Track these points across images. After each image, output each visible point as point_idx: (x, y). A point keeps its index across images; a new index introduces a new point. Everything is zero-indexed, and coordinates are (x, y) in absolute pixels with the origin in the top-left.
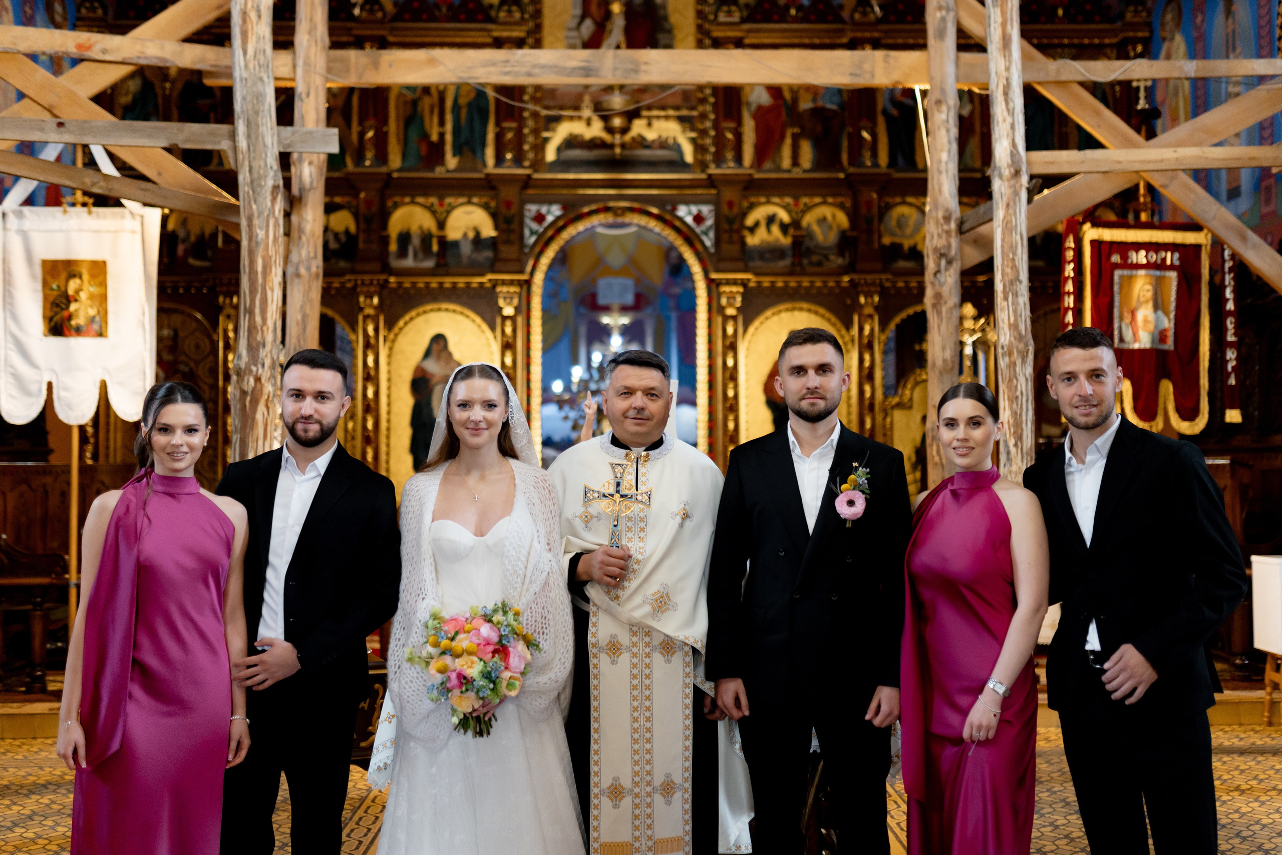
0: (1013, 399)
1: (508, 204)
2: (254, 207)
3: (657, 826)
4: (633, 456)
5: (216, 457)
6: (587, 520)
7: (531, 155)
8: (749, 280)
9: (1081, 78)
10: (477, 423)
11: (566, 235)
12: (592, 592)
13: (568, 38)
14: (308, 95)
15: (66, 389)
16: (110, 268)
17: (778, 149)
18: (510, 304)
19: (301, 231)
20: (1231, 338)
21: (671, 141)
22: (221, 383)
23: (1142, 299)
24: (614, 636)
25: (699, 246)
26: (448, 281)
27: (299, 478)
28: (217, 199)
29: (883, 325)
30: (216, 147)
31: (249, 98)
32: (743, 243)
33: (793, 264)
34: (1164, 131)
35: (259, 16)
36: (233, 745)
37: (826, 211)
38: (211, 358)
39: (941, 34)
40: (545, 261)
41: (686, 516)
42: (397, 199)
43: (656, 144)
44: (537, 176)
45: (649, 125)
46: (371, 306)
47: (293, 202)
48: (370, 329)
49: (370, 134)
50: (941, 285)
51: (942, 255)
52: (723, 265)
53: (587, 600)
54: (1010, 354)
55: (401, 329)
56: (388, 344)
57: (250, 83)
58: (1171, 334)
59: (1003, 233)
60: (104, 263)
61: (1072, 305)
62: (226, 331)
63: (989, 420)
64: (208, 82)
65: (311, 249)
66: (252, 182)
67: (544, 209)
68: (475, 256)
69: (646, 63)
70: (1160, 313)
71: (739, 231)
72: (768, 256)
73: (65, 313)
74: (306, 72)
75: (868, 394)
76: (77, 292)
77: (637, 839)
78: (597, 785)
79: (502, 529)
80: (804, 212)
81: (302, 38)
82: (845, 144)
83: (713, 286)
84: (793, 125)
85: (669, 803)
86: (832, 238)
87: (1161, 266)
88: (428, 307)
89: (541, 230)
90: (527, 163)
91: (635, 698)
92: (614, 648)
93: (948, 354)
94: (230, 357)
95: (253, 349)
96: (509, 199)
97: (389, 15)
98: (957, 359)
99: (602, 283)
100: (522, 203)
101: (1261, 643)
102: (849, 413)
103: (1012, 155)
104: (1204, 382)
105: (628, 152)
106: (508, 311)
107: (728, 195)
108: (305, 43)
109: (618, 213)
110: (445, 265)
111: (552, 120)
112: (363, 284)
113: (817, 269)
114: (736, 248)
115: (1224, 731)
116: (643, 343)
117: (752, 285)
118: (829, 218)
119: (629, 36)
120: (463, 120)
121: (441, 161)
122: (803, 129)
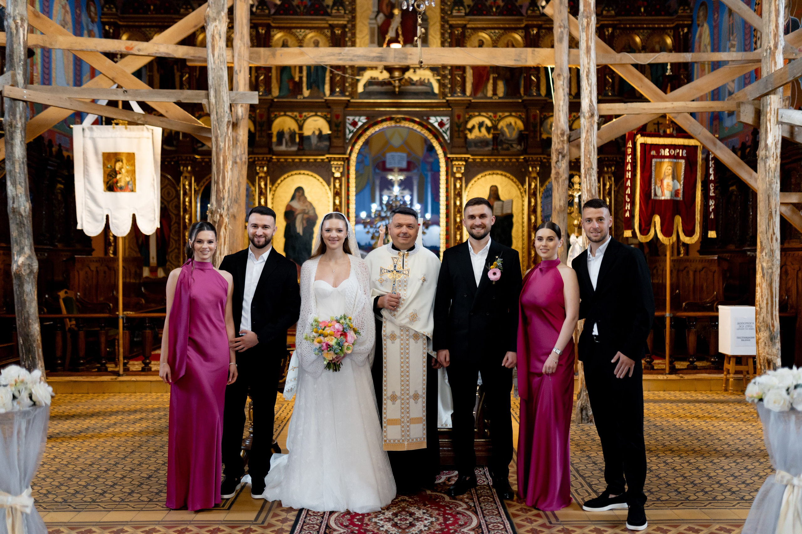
1: (337, 116)
2: (219, 132)
3: (411, 412)
4: (401, 254)
5: (179, 253)
6: (381, 282)
7: (350, 89)
8: (468, 158)
9: (633, 62)
10: (334, 238)
11: (369, 133)
12: (384, 313)
13: (370, 24)
14: (240, 71)
15: (115, 218)
16: (137, 157)
17: (486, 86)
18: (338, 171)
19: (238, 140)
20: (712, 194)
21: (426, 81)
22: (182, 214)
23: (666, 174)
24: (393, 332)
25: (441, 139)
26: (304, 158)
27: (256, 262)
28: (194, 124)
29: (542, 182)
30: (199, 102)
32: (466, 137)
33: (493, 149)
34: (697, 78)
35: (220, 37)
36: (231, 375)
37: (511, 120)
38: (177, 200)
39: (561, 40)
40: (357, 147)
41: (424, 280)
42: (277, 113)
43: (418, 83)
44: (352, 101)
45: (415, 72)
46: (263, 172)
47: (235, 125)
48: (262, 184)
49: (262, 78)
50: (559, 168)
51: (560, 153)
52: (454, 150)
53: (382, 316)
55: (279, 184)
56: (272, 192)
57: (216, 71)
58: (681, 191)
59: (585, 145)
60: (134, 154)
61: (630, 177)
62: (184, 185)
63: (557, 238)
64: (189, 64)
65: (242, 149)
66: (218, 119)
67: (357, 119)
68: (319, 144)
69: (410, 54)
70: (676, 181)
71: (463, 131)
72: (479, 144)
73: (115, 180)
74: (239, 60)
75: (533, 221)
76: (120, 169)
77: (402, 417)
78: (385, 395)
79: (345, 284)
80: (499, 121)
81: (237, 43)
82: (522, 83)
83: (449, 161)
84: (493, 73)
85: (416, 403)
86: (515, 135)
87: (677, 157)
88: (294, 172)
89: (355, 130)
90: (347, 94)
91: (402, 358)
92: (393, 337)
93: (562, 203)
94: (187, 199)
95: (219, 201)
96: (338, 113)
97: (273, 11)
98: (567, 205)
99: (388, 155)
100: (345, 116)
101: (723, 349)
102: (523, 231)
103: (590, 106)
104: (698, 217)
105: (402, 87)
106: (337, 175)
107: (458, 111)
108: (239, 45)
109: (398, 121)
110: (303, 149)
111: (362, 69)
112: (259, 160)
113: (506, 152)
114: (463, 140)
115: (701, 393)
116: (411, 190)
117: (470, 160)
118: (513, 124)
119: (403, 23)
120: (312, 69)
121: (300, 92)
122: (499, 74)
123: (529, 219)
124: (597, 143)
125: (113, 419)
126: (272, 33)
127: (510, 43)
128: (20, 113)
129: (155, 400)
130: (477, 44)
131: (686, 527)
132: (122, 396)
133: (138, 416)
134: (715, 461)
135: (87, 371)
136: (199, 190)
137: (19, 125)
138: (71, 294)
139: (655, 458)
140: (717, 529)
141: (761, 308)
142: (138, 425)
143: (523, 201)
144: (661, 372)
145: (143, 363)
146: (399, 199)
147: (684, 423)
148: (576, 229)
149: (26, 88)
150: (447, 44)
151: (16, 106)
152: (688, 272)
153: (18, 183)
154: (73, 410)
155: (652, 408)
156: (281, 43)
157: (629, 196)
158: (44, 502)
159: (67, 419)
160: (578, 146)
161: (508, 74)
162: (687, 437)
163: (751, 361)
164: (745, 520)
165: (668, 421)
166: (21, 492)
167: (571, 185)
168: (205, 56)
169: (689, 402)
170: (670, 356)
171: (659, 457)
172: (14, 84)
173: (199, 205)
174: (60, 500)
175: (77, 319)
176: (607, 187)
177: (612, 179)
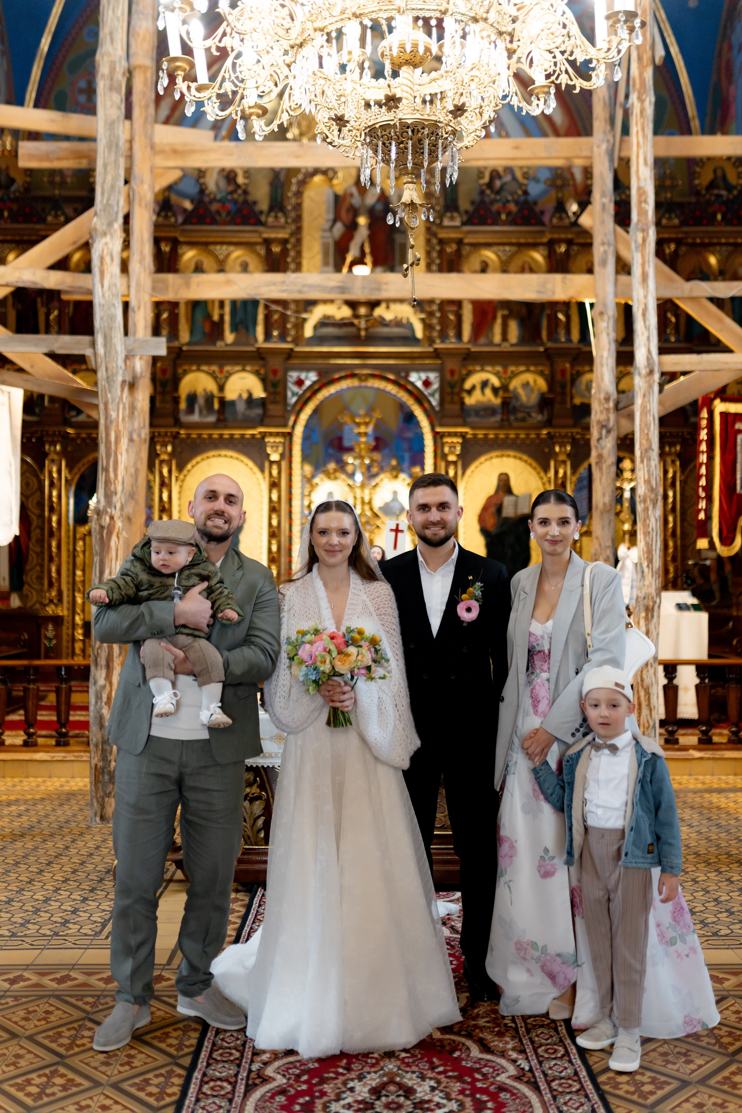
0: (647, 534)
1: (275, 372)
2: (109, 396)
7: (293, 332)
8: (466, 433)
9: (709, 295)
10: (334, 546)
11: (321, 396)
13: (322, 237)
14: (139, 308)
17: (491, 328)
18: (276, 451)
19: (136, 407)
21: (404, 321)
22: (47, 514)
25: (426, 405)
26: (226, 433)
29: (575, 468)
30: (81, 352)
31: (105, 318)
32: (462, 403)
33: (502, 420)
35: (112, 260)
37: (529, 377)
39: (604, 263)
40: (304, 417)
42: (186, 367)
43: (393, 323)
44: (298, 349)
45: (388, 307)
46: (166, 452)
47: (132, 386)
48: (165, 471)
49: (165, 315)
50: (602, 449)
51: (603, 426)
52: (446, 421)
54: (645, 501)
55: (189, 471)
56: (179, 483)
57: (105, 308)
59: (641, 415)
61: (705, 461)
62: (50, 473)
65: (142, 421)
66: (108, 378)
67: (303, 376)
68: (248, 413)
69: (386, 284)
71: (459, 394)
72: (482, 413)
74: (138, 291)
80: (511, 378)
81: (134, 266)
83: (438, 437)
86: (534, 399)
88: (211, 454)
89: (301, 392)
90: (289, 339)
93: (607, 499)
94: (55, 493)
95: (109, 496)
96: (277, 367)
97: (180, 219)
98: (614, 503)
99: (348, 428)
100: (286, 370)
103: (648, 359)
105: (371, 330)
106: (275, 457)
107: (451, 364)
108: (137, 270)
109: (362, 378)
110: (225, 420)
111: (310, 304)
112: (160, 435)
113: (522, 424)
114: (457, 407)
117: (469, 436)
118: (532, 382)
119: (372, 238)
120: (238, 305)
121: (221, 336)
122: (511, 311)
124: (659, 412)
126: (180, 251)
127: (527, 266)
129: (11, 789)
130: (478, 266)
136: (72, 479)
148: (627, 537)
150: (434, 267)
156: (192, 266)
157: (704, 488)
160: (631, 417)
161: (524, 311)
167: (619, 472)
168: (90, 287)
173: (72, 501)
176: (670, 475)
177: (678, 463)
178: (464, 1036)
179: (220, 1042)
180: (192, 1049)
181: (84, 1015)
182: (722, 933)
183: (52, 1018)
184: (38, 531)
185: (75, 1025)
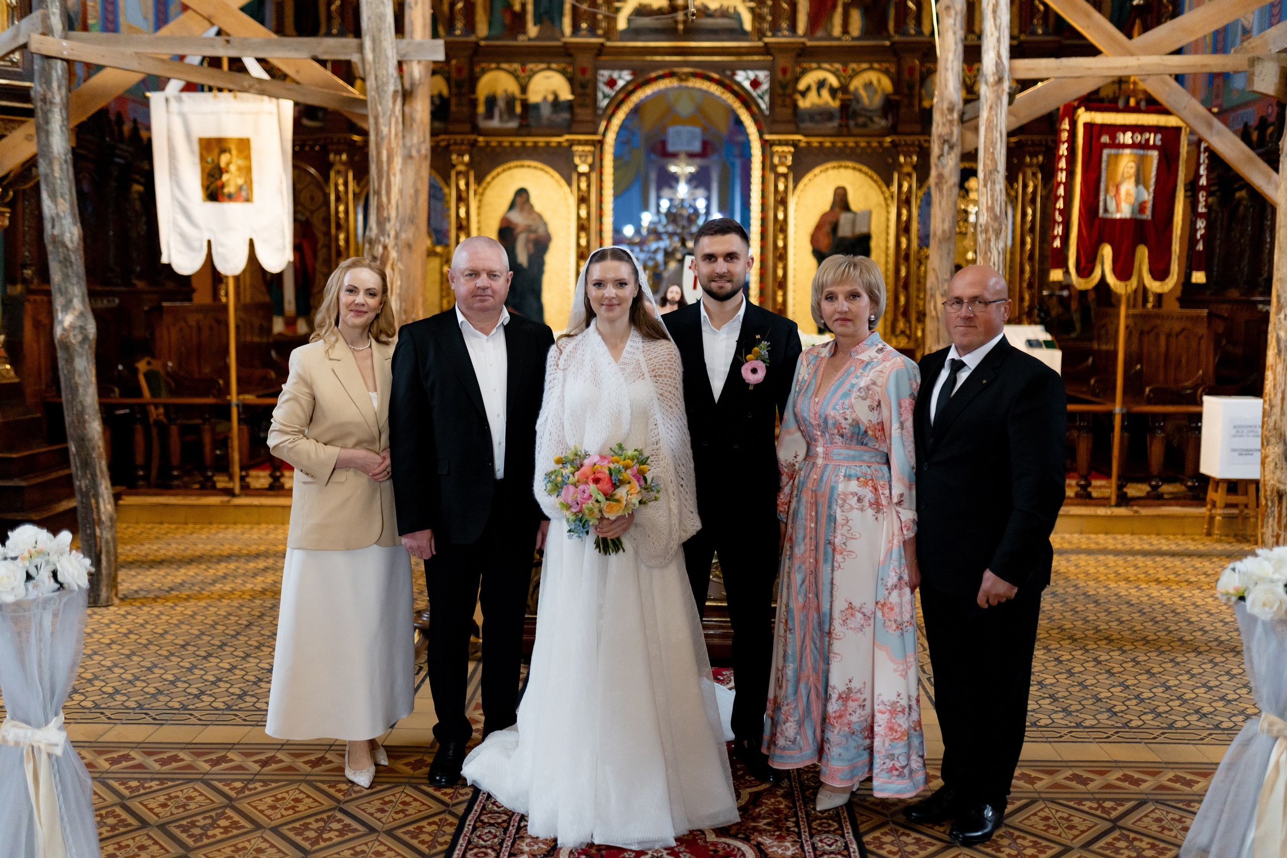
1: (584, 71)
2: (379, 108)
7: (604, 24)
8: (799, 141)
10: (611, 299)
11: (635, 98)
14: (416, 3)
15: (222, 246)
16: (254, 145)
17: (830, 18)
18: (584, 162)
19: (412, 119)
20: (1202, 209)
21: (731, 10)
22: (333, 231)
23: (1126, 175)
25: (755, 109)
26: (530, 141)
28: (345, 94)
29: (918, 184)
30: (348, 58)
31: (373, 18)
32: (795, 106)
33: (840, 126)
37: (872, 76)
38: (324, 209)
40: (617, 121)
42: (484, 65)
43: (718, 14)
44: (609, 44)
46: (463, 163)
47: (407, 96)
48: (462, 184)
49: (460, 5)
50: (943, 167)
51: (945, 141)
52: (775, 127)
54: (986, 231)
55: (489, 183)
56: (478, 197)
57: (374, 6)
58: (1149, 205)
59: (986, 131)
60: (248, 140)
61: (1064, 180)
62: (336, 185)
65: (421, 134)
66: (377, 87)
67: (615, 75)
68: (554, 117)
70: (1141, 187)
71: (791, 96)
72: (817, 118)
73: (219, 183)
75: (904, 246)
76: (228, 164)
80: (851, 77)
82: (892, 13)
83: (767, 146)
86: (877, 101)
87: (1145, 146)
88: (513, 164)
89: (613, 93)
90: (600, 32)
93: (947, 225)
94: (341, 208)
95: (381, 223)
96: (585, 65)
98: (954, 230)
99: (672, 131)
100: (596, 69)
101: (1205, 468)
102: (887, 262)
103: (997, 65)
104: (1176, 247)
105: (691, 23)
106: (583, 168)
107: (783, 61)
109: (682, 78)
110: (528, 126)
114: (789, 111)
115: (1167, 539)
116: (708, 188)
117: (802, 144)
118: (875, 82)
121: (523, 29)
123: (898, 243)
124: (1007, 127)
125: (222, 569)
128: (58, 80)
131: (1119, 774)
132: (239, 529)
133: (261, 564)
134: (1179, 660)
135: (185, 489)
136: (361, 194)
137: (57, 99)
138: (157, 365)
139: (1080, 652)
140: (1170, 780)
141: (1272, 406)
142: (260, 579)
143: (888, 212)
144: (1103, 502)
145: (271, 476)
146: (686, 204)
147: (1133, 591)
149: (66, 38)
151: (51, 68)
152: (1157, 336)
153: (58, 194)
154: (162, 552)
155: (1083, 563)
157: (1061, 212)
158: (108, 708)
159: (151, 567)
160: (976, 131)
162: (1136, 616)
163: (1252, 489)
164: (1218, 764)
165: (1107, 587)
166: (47, 722)
167: (964, 190)
169: (1145, 554)
170: (1119, 477)
171: (1087, 651)
172: (47, 31)
173: (360, 218)
174: (133, 705)
175: (166, 406)
176: (1030, 189)
177: (1040, 176)
178: (742, 840)
179: (476, 840)
180: (445, 847)
181: (334, 804)
182: (1042, 723)
183: (301, 807)
184: (324, 250)
185: (324, 816)
